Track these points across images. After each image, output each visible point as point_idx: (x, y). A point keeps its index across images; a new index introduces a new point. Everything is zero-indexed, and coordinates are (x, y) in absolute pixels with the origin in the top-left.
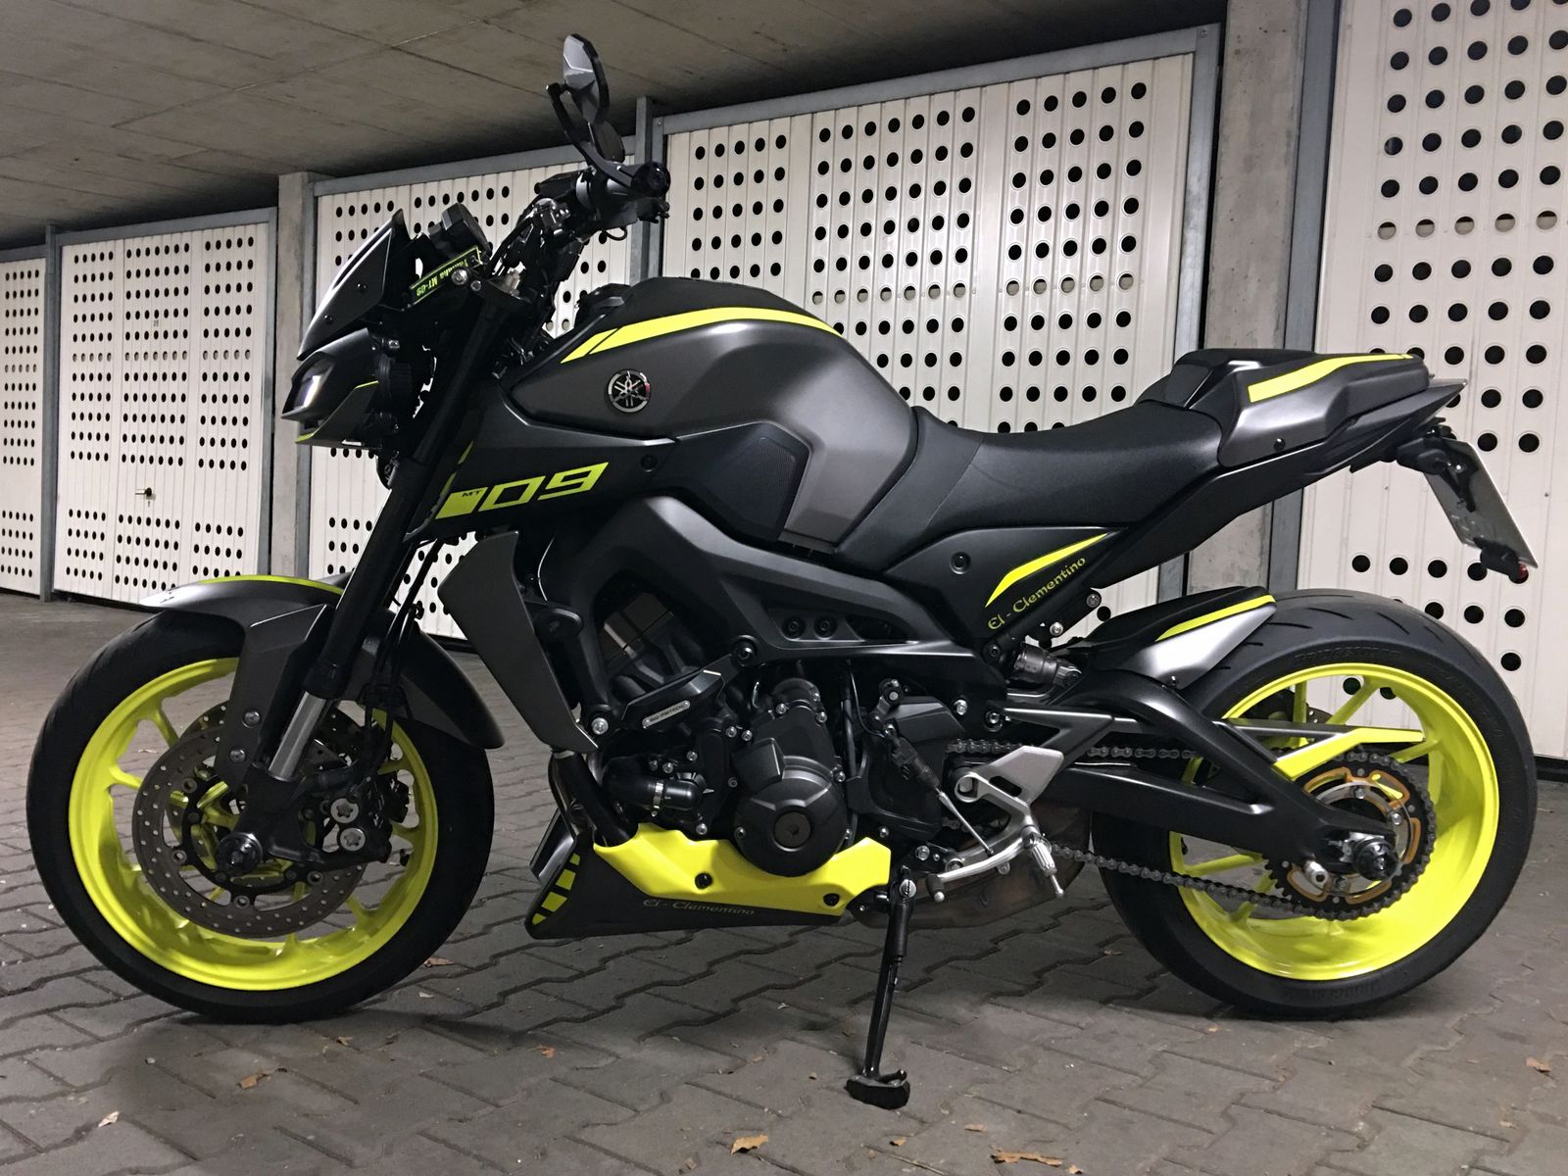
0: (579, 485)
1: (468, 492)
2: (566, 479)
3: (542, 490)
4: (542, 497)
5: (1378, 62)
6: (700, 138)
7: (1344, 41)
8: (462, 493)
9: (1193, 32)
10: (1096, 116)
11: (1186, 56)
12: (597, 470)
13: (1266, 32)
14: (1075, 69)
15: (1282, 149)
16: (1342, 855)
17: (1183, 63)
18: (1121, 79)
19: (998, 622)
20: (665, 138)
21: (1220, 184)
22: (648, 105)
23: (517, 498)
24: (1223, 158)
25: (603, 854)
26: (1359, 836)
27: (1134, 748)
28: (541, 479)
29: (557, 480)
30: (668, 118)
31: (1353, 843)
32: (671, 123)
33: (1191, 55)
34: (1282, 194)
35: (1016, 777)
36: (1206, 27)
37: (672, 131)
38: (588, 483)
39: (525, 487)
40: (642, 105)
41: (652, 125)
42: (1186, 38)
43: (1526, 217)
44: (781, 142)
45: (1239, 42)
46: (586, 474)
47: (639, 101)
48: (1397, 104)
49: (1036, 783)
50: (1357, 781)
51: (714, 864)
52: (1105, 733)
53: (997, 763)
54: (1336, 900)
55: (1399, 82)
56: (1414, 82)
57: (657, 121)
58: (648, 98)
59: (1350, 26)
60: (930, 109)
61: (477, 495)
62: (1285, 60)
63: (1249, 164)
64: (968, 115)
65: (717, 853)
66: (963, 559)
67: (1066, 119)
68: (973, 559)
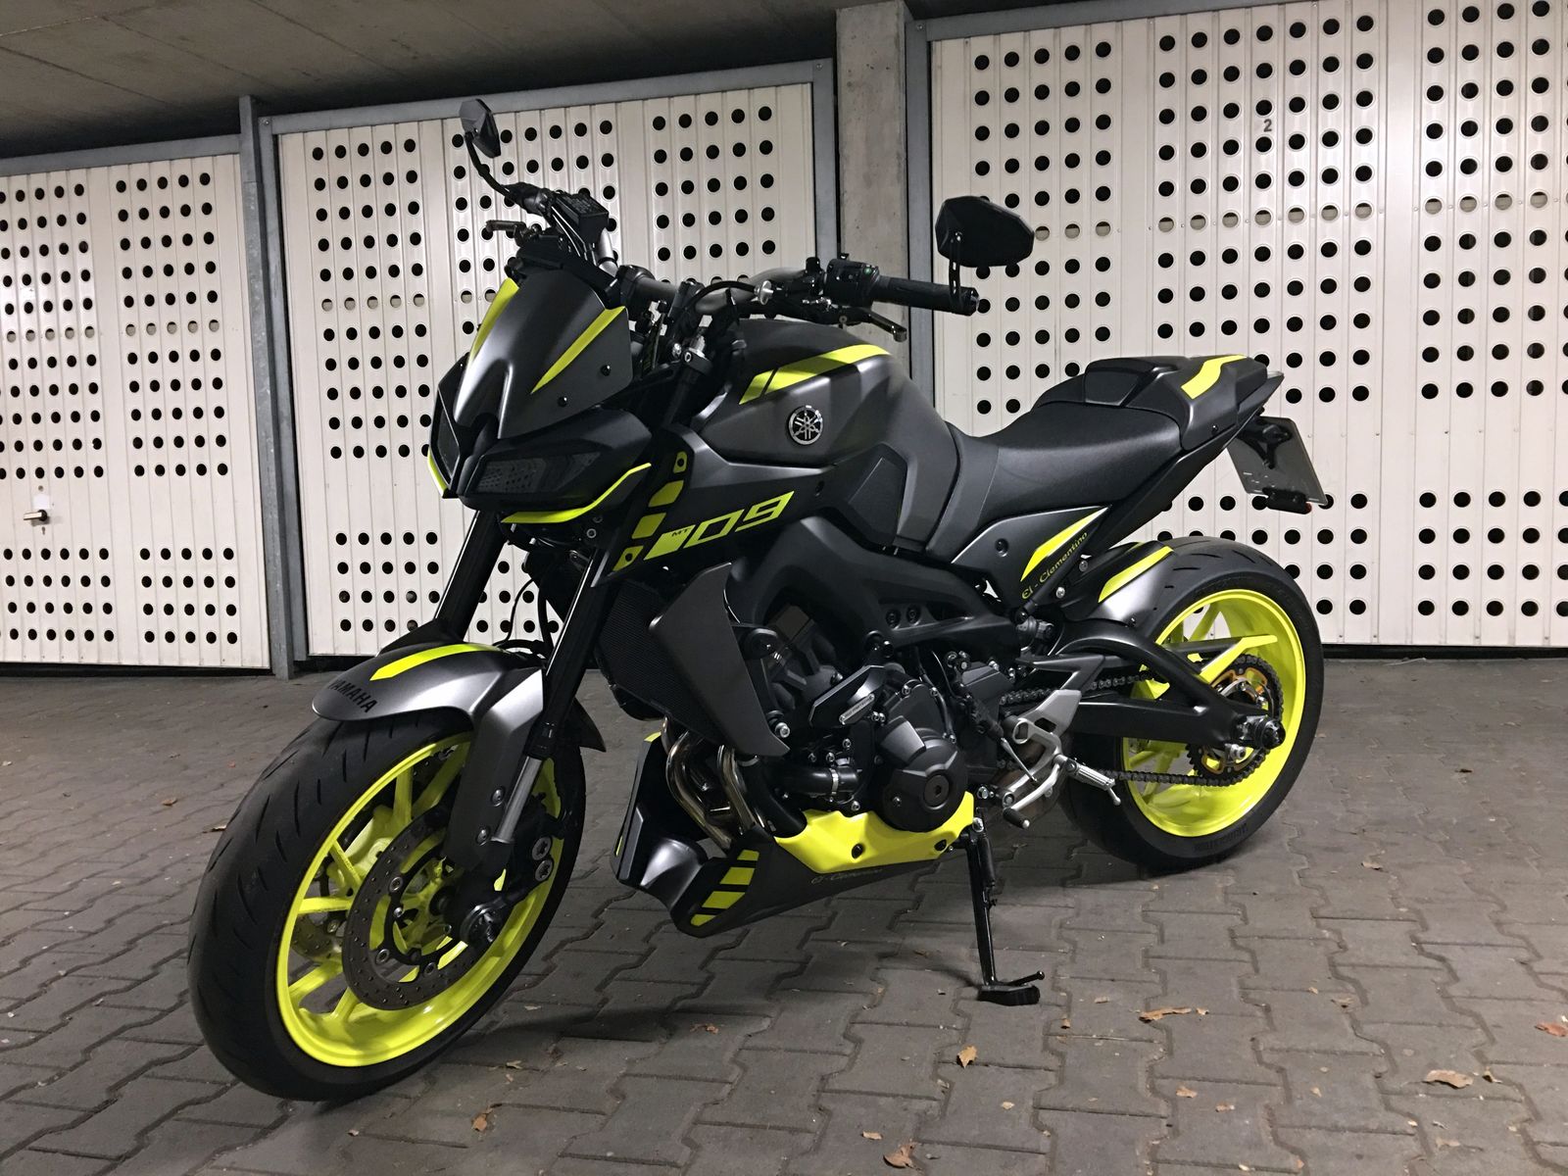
0: (770, 514)
1: (677, 531)
2: (761, 510)
3: (740, 522)
4: (739, 529)
5: (965, 97)
6: (317, 139)
7: (936, 80)
8: (672, 533)
9: (809, 65)
10: (726, 134)
11: (805, 86)
12: (785, 499)
13: (872, 68)
14: (706, 90)
15: (893, 169)
16: (1242, 735)
17: (802, 90)
18: (750, 102)
19: (1029, 592)
20: (275, 138)
21: (845, 198)
22: (253, 106)
23: (719, 532)
24: (846, 175)
25: (786, 845)
26: (1251, 720)
27: (1112, 679)
28: (740, 512)
29: (753, 513)
30: (274, 117)
31: (1251, 726)
32: (280, 124)
33: (809, 85)
34: (898, 206)
35: (1051, 717)
36: (821, 61)
37: (284, 131)
38: (777, 512)
39: (727, 520)
40: (246, 107)
41: (258, 124)
42: (804, 69)
43: (1087, 227)
44: (410, 146)
45: (850, 76)
46: (776, 504)
47: (241, 100)
48: (982, 133)
49: (1065, 718)
50: (1240, 679)
51: (868, 833)
52: (1099, 671)
53: (1041, 707)
54: (1229, 770)
55: (984, 116)
56: (995, 116)
57: (264, 120)
58: (252, 97)
59: (941, 67)
60: (569, 120)
61: (683, 534)
62: (890, 93)
63: (868, 181)
64: (606, 128)
65: (869, 823)
66: (1003, 544)
67: (699, 137)
68: (1009, 541)
